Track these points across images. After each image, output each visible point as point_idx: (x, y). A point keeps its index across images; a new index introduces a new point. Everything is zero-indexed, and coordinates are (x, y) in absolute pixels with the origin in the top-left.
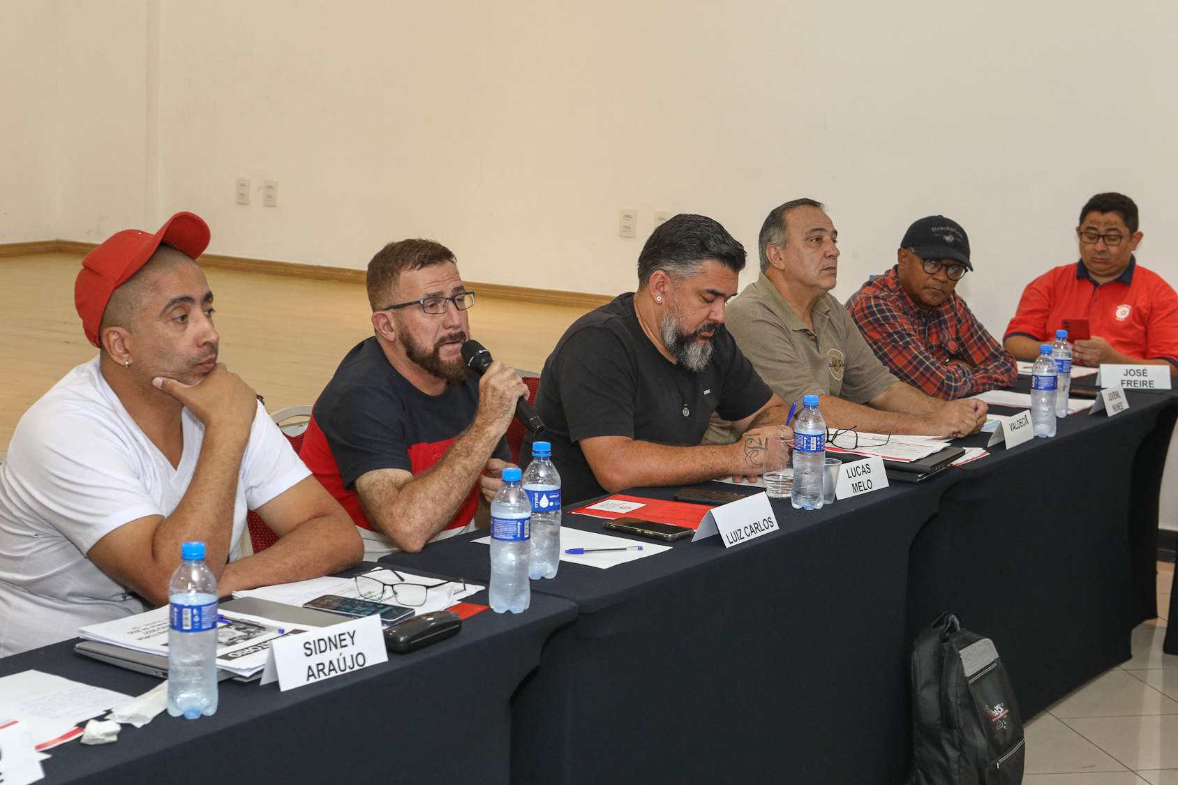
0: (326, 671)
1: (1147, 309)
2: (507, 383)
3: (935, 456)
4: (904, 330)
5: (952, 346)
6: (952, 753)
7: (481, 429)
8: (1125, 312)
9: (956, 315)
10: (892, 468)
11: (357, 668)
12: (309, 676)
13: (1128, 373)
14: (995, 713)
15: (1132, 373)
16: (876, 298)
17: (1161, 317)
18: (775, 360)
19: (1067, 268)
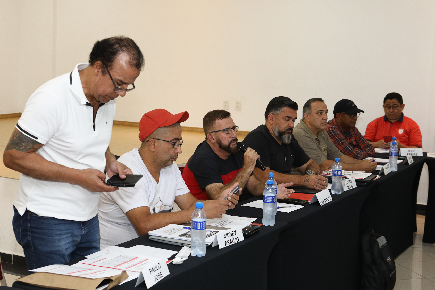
0: (230, 243)
1: (409, 130)
2: (253, 155)
3: (369, 177)
4: (341, 138)
5: (354, 143)
6: (376, 273)
7: (245, 169)
8: (402, 131)
9: (355, 132)
10: (357, 181)
11: (237, 242)
12: (226, 244)
13: (409, 151)
14: (388, 260)
15: (410, 151)
16: (331, 128)
17: (414, 132)
18: (310, 149)
19: (381, 118)
